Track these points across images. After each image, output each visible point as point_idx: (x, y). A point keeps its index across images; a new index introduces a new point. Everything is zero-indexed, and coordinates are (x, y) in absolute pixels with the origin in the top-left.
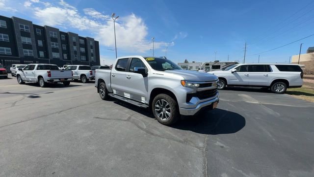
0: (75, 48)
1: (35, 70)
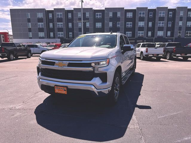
0: (181, 23)
1: (140, 48)
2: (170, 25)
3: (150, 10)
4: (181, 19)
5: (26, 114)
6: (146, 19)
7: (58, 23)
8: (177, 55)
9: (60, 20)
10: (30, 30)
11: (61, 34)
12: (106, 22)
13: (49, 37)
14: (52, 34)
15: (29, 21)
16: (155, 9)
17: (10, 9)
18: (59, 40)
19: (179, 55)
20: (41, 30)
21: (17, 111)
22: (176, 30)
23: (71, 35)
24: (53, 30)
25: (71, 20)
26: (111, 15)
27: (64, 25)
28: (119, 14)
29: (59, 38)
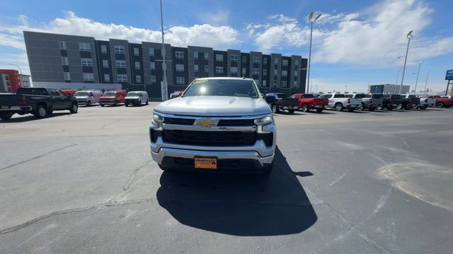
2: (265, 74)
3: (243, 54)
4: (276, 67)
5: (147, 210)
6: (239, 64)
7: (117, 61)
8: (285, 108)
9: (120, 57)
10: (66, 69)
11: (123, 78)
12: (189, 64)
13: (102, 81)
14: (107, 77)
15: (64, 53)
16: (248, 54)
17: (24, 32)
18: (121, 85)
19: (286, 108)
20: (87, 69)
21: (125, 206)
22: (272, 80)
23: (138, 79)
24: (109, 71)
25: (139, 59)
26: (196, 55)
27: (127, 64)
28: (206, 56)
29: (119, 83)
